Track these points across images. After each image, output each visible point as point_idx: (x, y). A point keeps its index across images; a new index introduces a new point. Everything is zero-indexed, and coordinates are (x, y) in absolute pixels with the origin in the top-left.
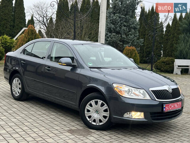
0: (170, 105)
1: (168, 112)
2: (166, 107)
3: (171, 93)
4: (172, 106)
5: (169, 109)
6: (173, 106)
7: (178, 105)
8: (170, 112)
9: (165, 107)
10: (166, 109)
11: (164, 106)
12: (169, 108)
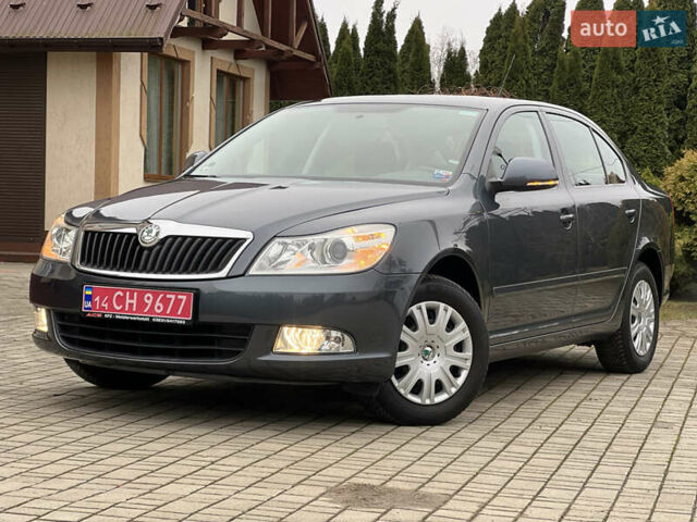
0: (121, 294)
1: (103, 321)
2: (97, 299)
3: (151, 249)
4: (128, 301)
5: (111, 307)
6: (134, 302)
7: (165, 302)
8: (114, 322)
9: (89, 298)
10: (94, 304)
11: (89, 292)
12: (110, 301)
